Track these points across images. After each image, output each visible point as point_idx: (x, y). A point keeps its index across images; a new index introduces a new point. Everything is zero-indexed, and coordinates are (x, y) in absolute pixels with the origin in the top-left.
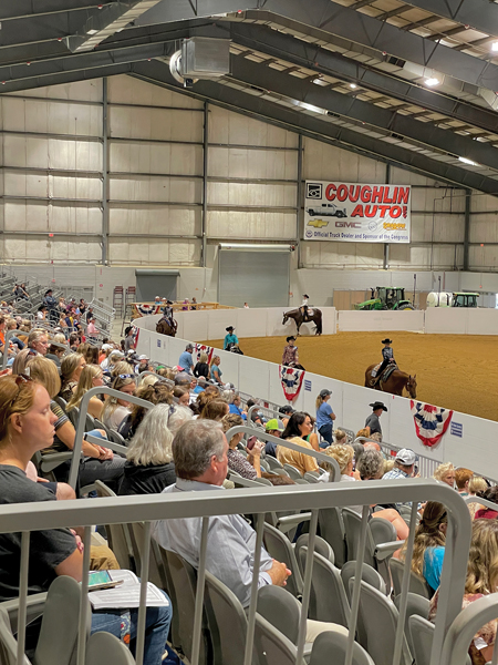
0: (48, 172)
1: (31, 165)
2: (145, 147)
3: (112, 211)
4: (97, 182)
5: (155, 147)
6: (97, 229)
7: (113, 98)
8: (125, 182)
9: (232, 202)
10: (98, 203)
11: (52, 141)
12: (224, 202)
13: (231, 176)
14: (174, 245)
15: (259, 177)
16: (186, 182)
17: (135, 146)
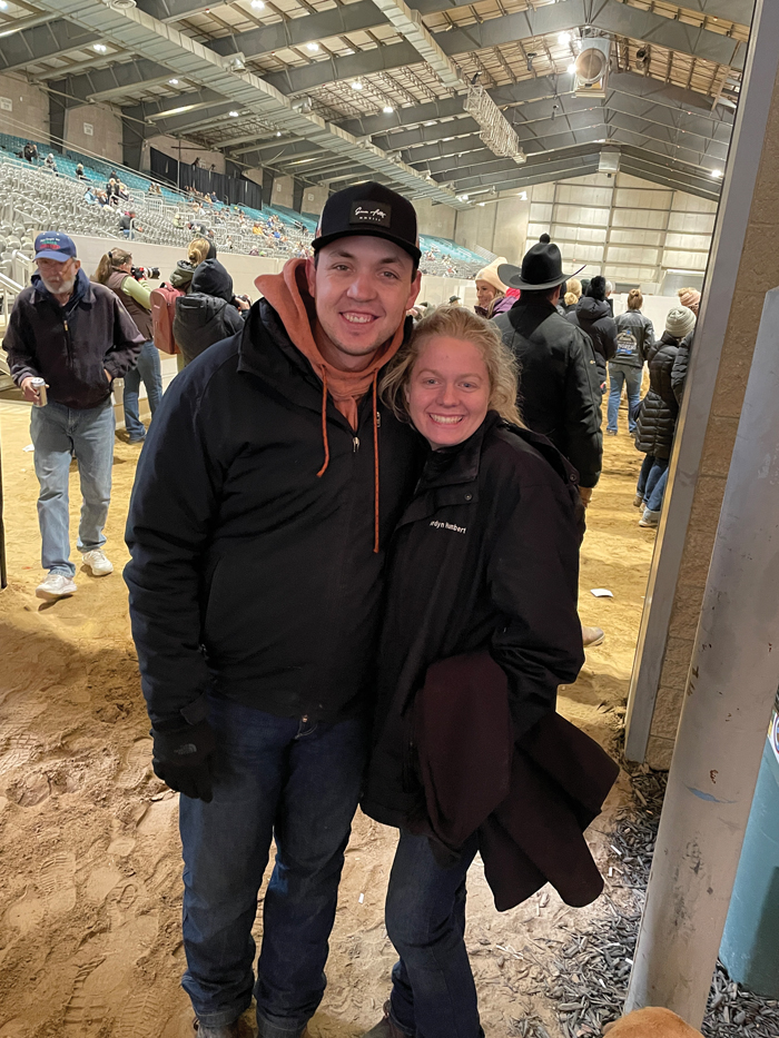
0: (579, 225)
1: (569, 221)
2: (634, 212)
3: (610, 249)
4: (605, 231)
5: (639, 211)
6: (600, 259)
7: (620, 184)
8: (620, 232)
9: (683, 246)
10: (602, 244)
11: (583, 208)
12: (678, 246)
13: (684, 230)
14: (643, 269)
15: (702, 231)
16: (655, 233)
17: (628, 211)
